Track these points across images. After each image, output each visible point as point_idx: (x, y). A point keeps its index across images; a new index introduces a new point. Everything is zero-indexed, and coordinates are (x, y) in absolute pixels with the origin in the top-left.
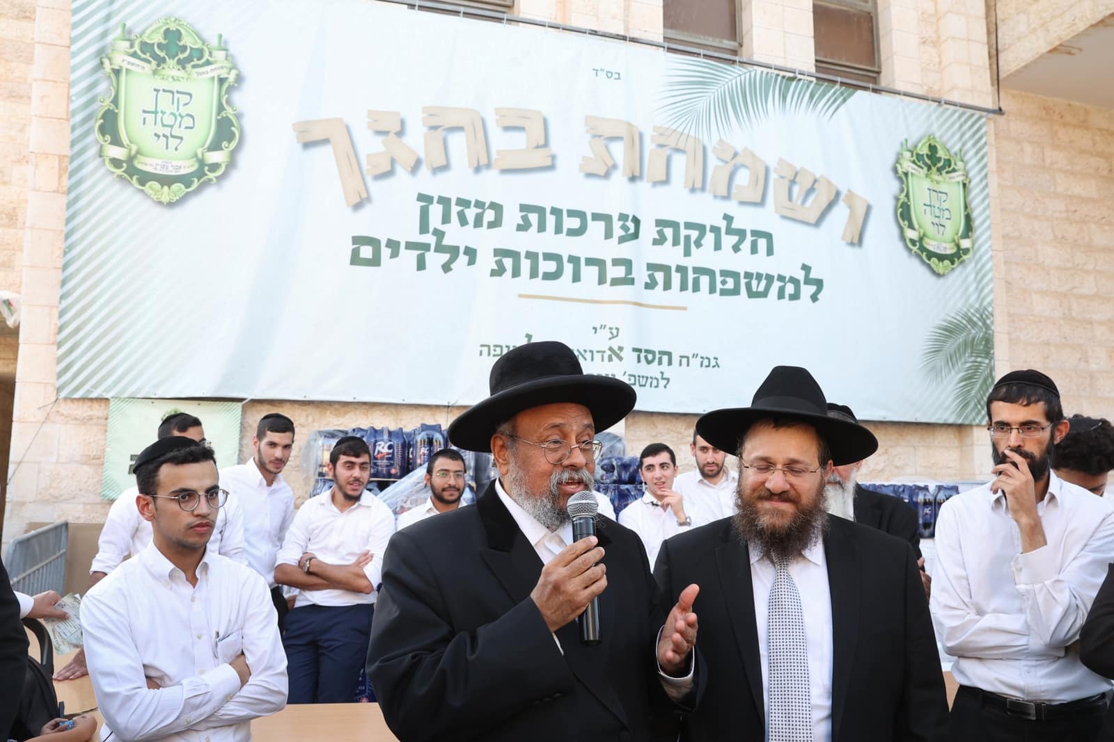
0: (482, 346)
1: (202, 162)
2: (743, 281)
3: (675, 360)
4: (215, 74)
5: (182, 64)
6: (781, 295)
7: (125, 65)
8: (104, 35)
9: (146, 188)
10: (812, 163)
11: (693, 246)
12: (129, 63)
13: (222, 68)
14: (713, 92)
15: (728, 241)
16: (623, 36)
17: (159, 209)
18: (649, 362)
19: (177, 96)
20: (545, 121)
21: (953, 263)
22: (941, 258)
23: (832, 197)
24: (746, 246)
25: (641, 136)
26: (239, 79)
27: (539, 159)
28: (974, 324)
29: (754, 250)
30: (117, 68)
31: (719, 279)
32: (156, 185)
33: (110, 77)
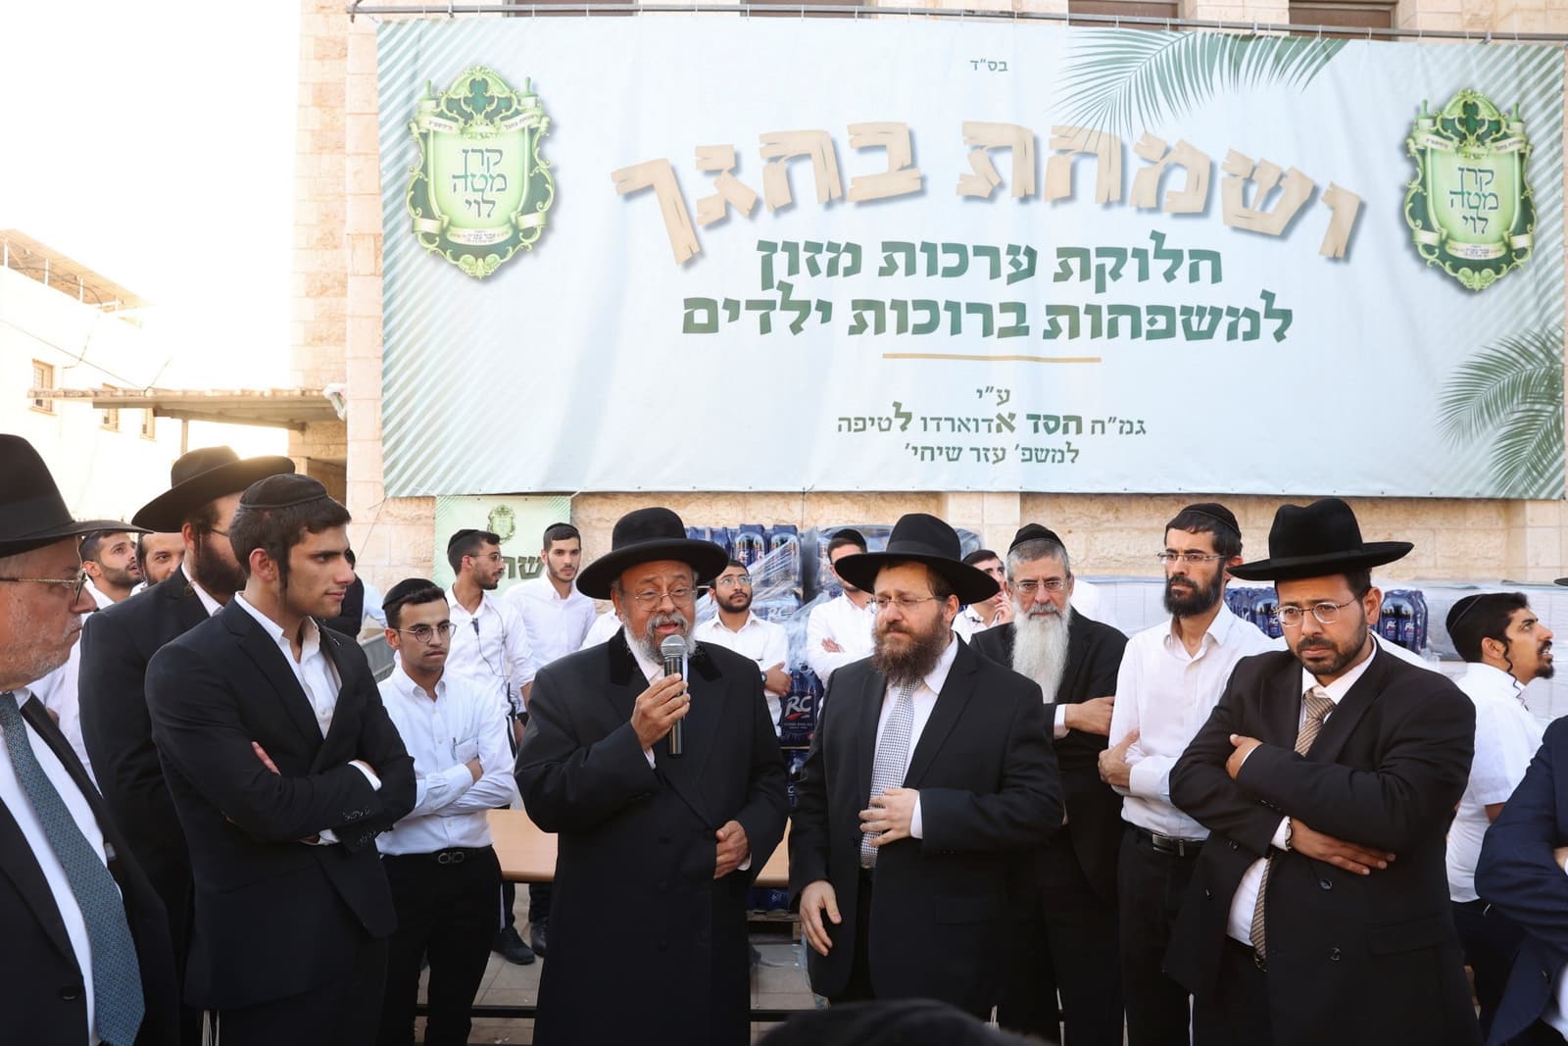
0: (840, 419)
1: (515, 228)
2: (1179, 319)
3: (1086, 426)
4: (525, 124)
5: (490, 117)
6: (1232, 334)
7: (432, 128)
8: (410, 97)
9: (460, 263)
10: (1277, 152)
11: (1108, 278)
12: (436, 124)
13: (532, 116)
14: (1134, 72)
15: (1158, 267)
16: (1008, 12)
17: (475, 285)
18: (1050, 431)
19: (486, 154)
20: (911, 135)
21: (1498, 271)
22: (1477, 266)
23: (1307, 196)
24: (1183, 271)
25: (1036, 142)
26: (551, 127)
27: (906, 183)
28: (1532, 357)
29: (1194, 276)
30: (425, 131)
31: (1145, 318)
32: (470, 258)
33: (418, 142)
